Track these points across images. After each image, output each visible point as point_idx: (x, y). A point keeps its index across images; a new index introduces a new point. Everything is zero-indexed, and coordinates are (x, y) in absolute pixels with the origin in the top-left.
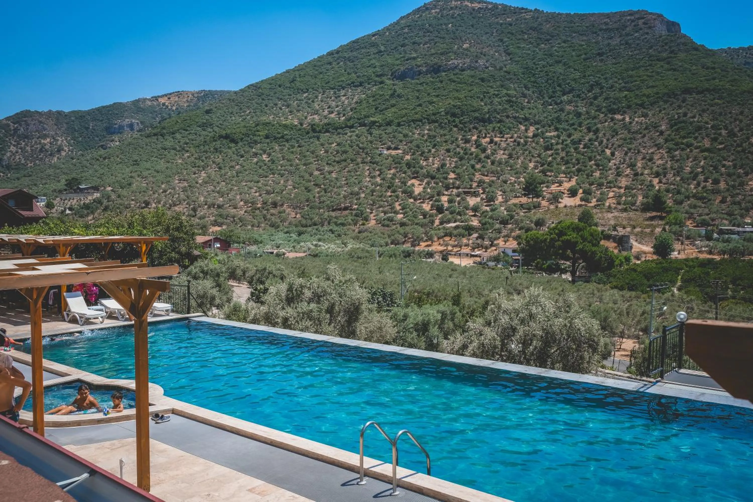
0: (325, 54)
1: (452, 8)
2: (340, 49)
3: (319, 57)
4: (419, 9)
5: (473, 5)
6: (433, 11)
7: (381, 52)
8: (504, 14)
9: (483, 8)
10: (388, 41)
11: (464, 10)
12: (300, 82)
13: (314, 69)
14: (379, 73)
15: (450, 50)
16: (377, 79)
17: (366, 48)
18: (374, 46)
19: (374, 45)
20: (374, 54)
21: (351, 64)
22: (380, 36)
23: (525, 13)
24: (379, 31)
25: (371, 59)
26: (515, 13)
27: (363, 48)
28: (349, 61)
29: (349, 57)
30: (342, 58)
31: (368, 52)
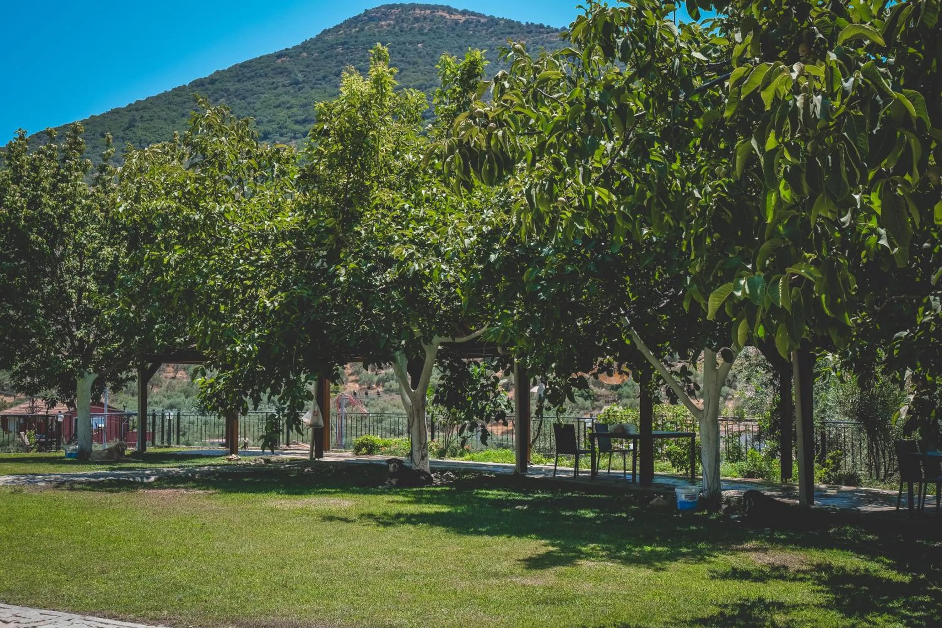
0: (187, 85)
1: (417, 20)
2: (217, 77)
3: (174, 89)
4: (356, 18)
5: (453, 17)
6: (383, 23)
7: (297, 83)
8: (510, 33)
9: (472, 22)
10: (308, 66)
11: (440, 23)
12: (145, 129)
13: (168, 108)
14: (299, 118)
15: (430, 82)
16: (297, 127)
17: (266, 75)
18: (281, 73)
19: (282, 71)
20: (284, 86)
21: (243, 103)
22: (291, 57)
23: (548, 33)
24: (287, 49)
25: (279, 95)
26: (529, 32)
27: (261, 76)
28: (237, 96)
29: (237, 90)
30: (222, 90)
31: (273, 83)
